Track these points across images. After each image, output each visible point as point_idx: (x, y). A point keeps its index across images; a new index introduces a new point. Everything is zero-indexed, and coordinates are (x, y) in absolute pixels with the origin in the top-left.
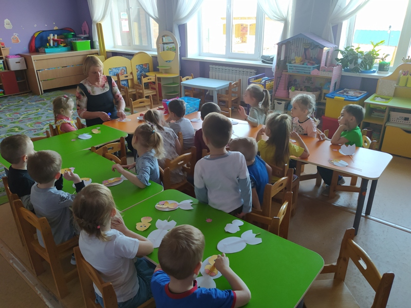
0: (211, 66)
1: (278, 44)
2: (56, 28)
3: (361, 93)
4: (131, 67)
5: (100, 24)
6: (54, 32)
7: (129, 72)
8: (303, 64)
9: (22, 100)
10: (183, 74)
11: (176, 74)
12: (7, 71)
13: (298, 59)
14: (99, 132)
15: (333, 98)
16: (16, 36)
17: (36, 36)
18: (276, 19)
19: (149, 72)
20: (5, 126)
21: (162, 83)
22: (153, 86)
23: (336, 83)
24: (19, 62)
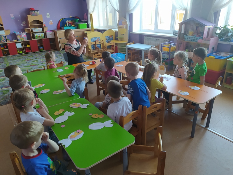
0: (145, 37)
2: (70, 17)
4: (103, 37)
5: (92, 15)
6: (69, 19)
11: (126, 41)
15: (208, 57)
16: (51, 21)
17: (60, 21)
21: (118, 46)
24: (51, 34)
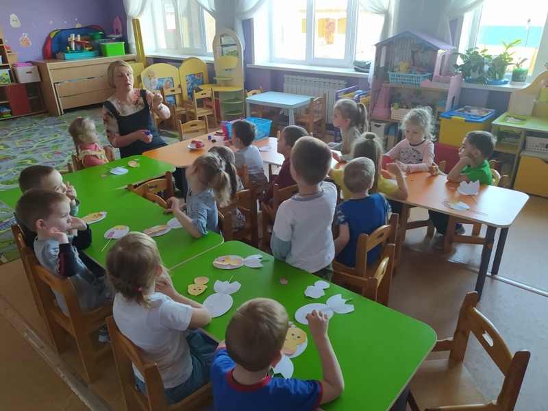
0: (285, 76)
1: (376, 45)
2: (78, 26)
3: (487, 112)
4: (180, 77)
5: (138, 20)
6: (76, 31)
7: (176, 85)
8: (410, 73)
9: (35, 123)
10: (248, 86)
11: (238, 87)
12: (14, 84)
13: (403, 66)
14: (139, 165)
15: (451, 118)
16: (26, 37)
17: (52, 37)
18: (375, 11)
19: (203, 84)
20: (14, 157)
21: (221, 99)
22: (210, 104)
23: (454, 98)
24: (31, 72)
